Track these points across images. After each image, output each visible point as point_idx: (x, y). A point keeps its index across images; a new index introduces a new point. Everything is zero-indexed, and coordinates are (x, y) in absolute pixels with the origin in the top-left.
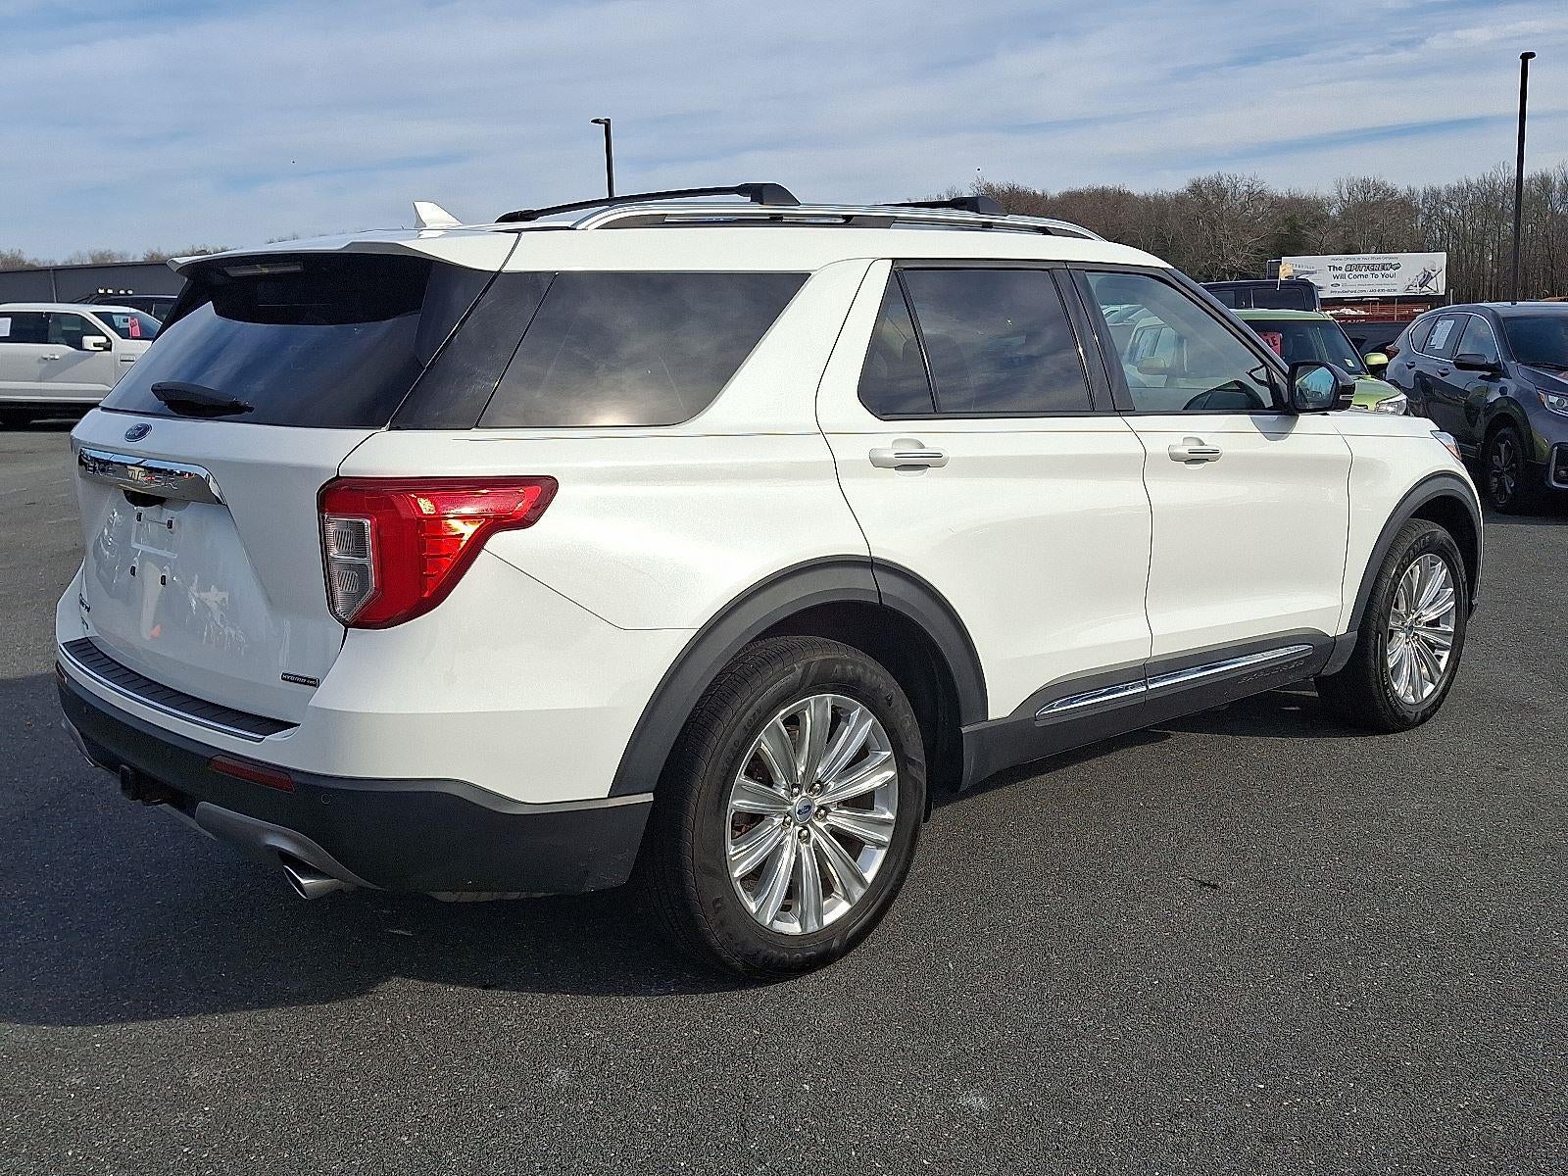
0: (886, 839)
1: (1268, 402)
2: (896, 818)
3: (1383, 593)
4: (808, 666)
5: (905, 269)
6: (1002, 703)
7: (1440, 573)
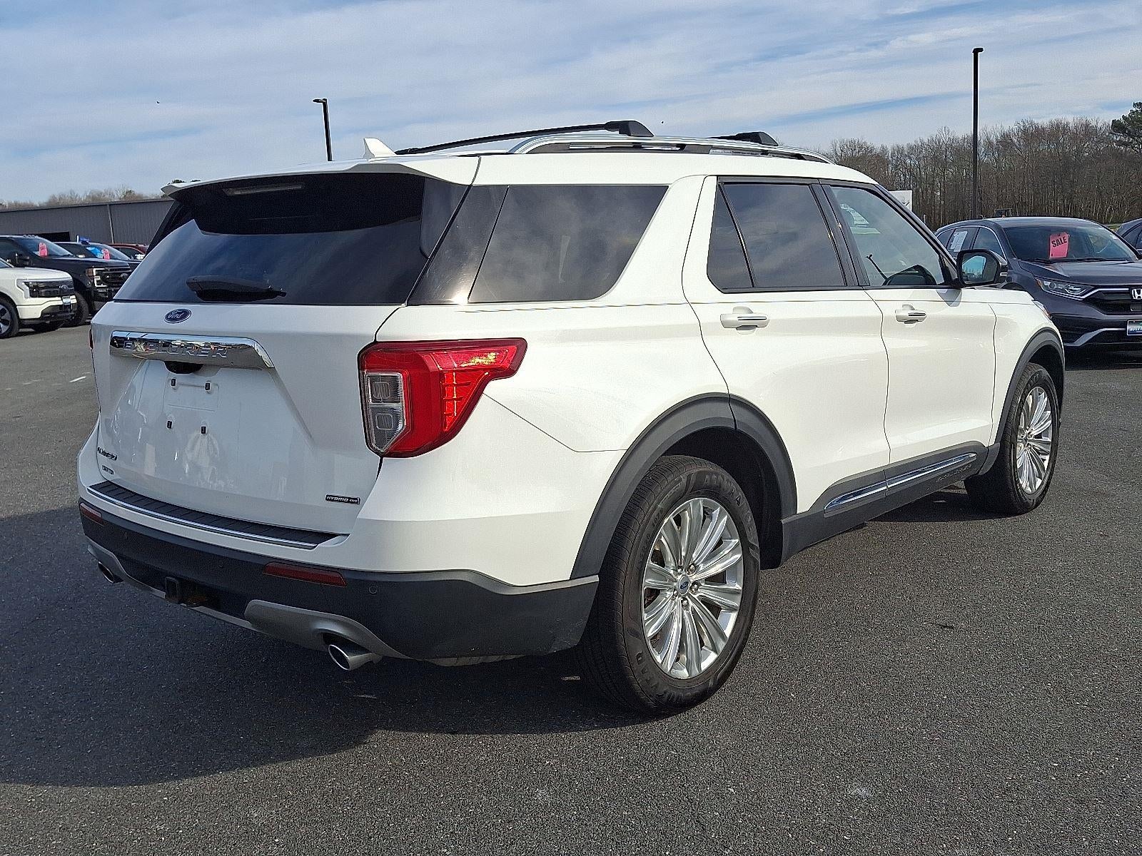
0: (737, 604)
1: (940, 280)
2: (743, 588)
3: (1013, 417)
4: (689, 476)
5: (726, 183)
6: (806, 499)
7: (1044, 400)
